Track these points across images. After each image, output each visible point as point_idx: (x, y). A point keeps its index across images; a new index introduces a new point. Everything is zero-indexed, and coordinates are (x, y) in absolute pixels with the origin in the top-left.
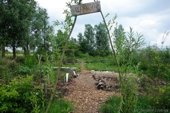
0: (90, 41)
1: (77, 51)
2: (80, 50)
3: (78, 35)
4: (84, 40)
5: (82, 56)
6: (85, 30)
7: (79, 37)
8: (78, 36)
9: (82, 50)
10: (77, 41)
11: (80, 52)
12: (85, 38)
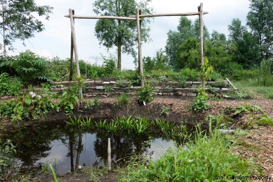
0: (263, 37)
1: (228, 61)
2: (234, 60)
3: (231, 24)
4: (246, 35)
5: (242, 75)
6: (250, 10)
7: (233, 29)
8: (231, 28)
9: (240, 61)
10: (227, 40)
11: (235, 64)
12: (249, 30)
